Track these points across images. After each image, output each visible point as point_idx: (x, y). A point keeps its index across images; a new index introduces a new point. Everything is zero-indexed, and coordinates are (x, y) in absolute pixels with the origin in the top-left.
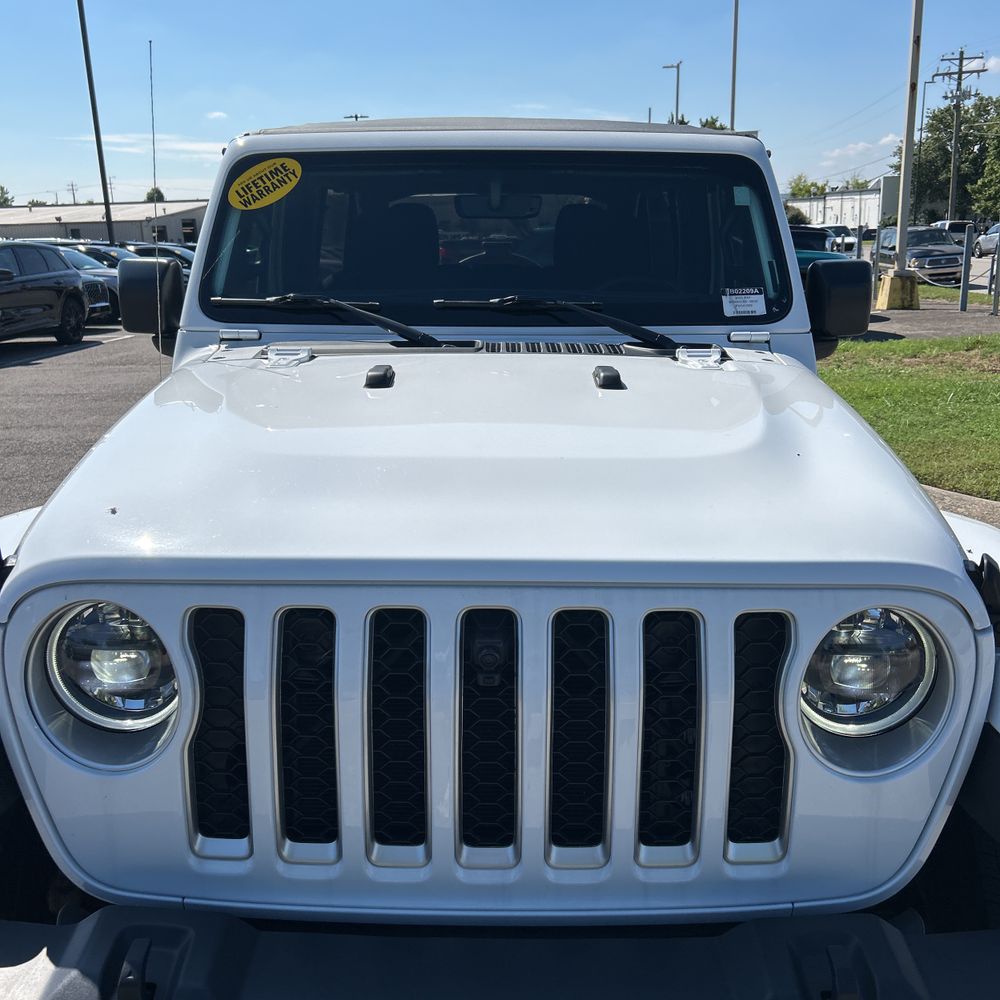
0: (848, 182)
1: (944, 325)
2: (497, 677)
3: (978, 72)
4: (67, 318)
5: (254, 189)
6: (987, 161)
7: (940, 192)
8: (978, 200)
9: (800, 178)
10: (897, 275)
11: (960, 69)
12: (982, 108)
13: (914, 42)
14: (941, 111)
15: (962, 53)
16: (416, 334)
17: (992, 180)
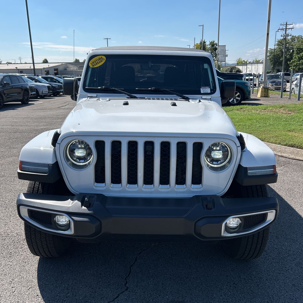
0: (254, 60)
1: (275, 102)
2: (150, 153)
3: (291, 29)
4: (24, 97)
5: (95, 63)
6: (294, 55)
7: (280, 64)
8: (291, 66)
9: (240, 59)
10: (263, 87)
11: (286, 28)
12: (293, 39)
13: (268, 21)
14: (281, 40)
15: (287, 23)
16: (132, 96)
17: (295, 61)
